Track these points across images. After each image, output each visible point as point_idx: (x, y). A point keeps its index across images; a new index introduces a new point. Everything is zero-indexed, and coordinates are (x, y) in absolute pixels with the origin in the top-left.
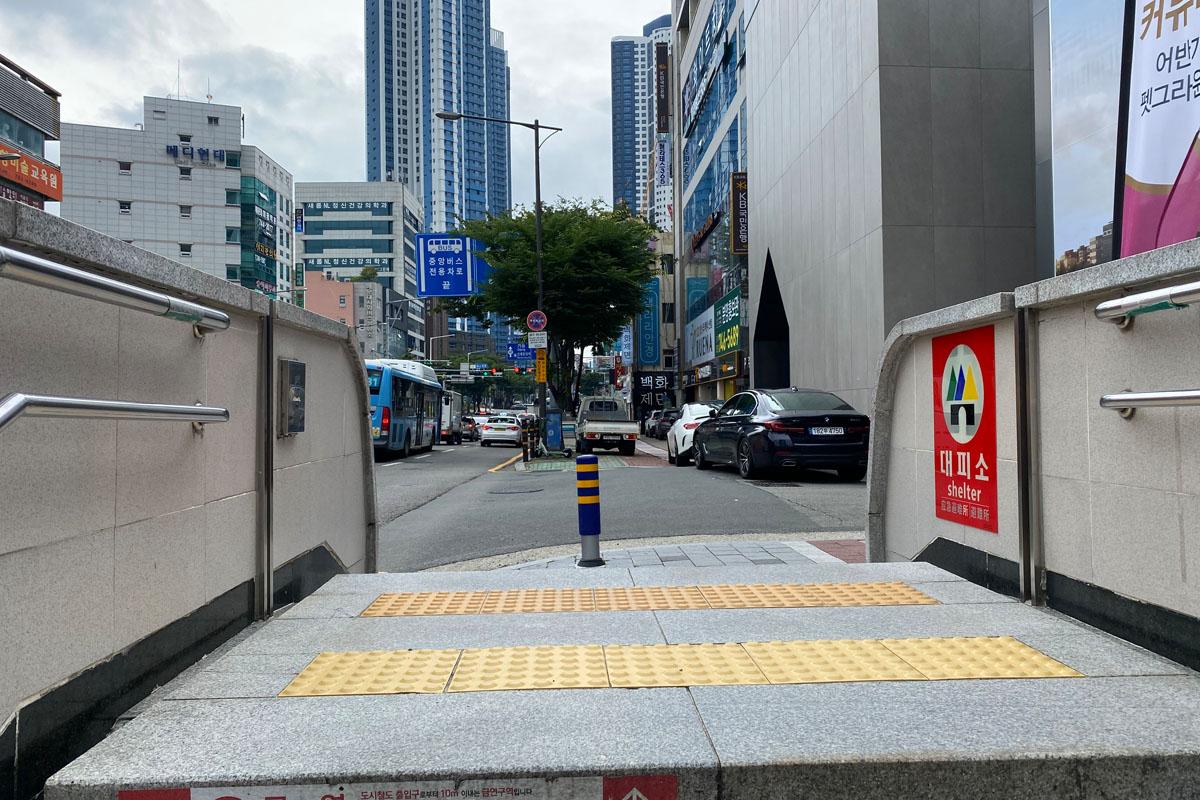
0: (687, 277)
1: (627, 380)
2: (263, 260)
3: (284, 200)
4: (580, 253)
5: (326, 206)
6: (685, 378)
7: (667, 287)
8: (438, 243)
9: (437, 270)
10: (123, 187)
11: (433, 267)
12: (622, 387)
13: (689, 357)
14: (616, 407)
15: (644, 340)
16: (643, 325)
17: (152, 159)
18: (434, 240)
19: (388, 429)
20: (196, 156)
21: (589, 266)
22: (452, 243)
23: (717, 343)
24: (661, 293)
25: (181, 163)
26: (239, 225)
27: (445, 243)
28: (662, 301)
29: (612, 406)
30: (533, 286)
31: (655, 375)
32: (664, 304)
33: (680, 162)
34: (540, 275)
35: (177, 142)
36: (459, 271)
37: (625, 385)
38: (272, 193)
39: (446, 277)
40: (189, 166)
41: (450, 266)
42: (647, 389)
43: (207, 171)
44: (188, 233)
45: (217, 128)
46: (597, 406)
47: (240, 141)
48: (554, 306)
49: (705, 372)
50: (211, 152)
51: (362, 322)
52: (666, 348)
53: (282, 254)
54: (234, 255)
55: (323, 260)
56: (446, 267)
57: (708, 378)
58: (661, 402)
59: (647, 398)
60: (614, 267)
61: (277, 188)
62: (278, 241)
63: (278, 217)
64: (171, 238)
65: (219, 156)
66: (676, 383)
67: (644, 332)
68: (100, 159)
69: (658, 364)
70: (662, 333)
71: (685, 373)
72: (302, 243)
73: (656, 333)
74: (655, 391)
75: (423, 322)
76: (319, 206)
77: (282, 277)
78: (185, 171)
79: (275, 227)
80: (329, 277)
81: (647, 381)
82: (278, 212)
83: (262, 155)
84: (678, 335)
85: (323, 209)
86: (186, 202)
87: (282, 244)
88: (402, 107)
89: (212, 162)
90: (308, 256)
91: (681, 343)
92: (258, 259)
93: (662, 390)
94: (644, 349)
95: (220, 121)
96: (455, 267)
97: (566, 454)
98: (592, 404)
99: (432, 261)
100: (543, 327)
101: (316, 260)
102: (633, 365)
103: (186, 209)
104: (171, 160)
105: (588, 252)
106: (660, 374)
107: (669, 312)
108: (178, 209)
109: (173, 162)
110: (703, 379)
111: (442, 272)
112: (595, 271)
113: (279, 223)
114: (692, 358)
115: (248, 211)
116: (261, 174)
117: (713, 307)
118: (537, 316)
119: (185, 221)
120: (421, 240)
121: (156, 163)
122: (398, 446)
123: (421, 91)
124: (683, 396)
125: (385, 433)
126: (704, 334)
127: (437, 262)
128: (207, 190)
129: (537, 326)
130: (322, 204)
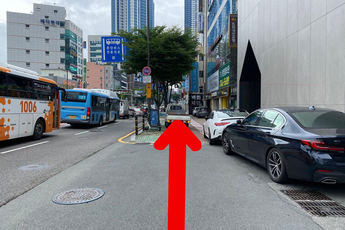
0: (208, 62)
1: (187, 97)
2: (73, 57)
3: (80, 38)
4: (166, 42)
5: (97, 42)
6: (207, 96)
7: (201, 65)
8: (110, 40)
9: (110, 52)
10: (27, 33)
11: (108, 50)
12: (185, 99)
13: (208, 89)
14: (181, 108)
15: (193, 83)
16: (193, 78)
17: (36, 24)
18: (109, 39)
19: (90, 116)
20: (50, 23)
21: (170, 47)
22: (116, 40)
23: (220, 84)
24: (199, 67)
25: (45, 25)
26: (64, 45)
27: (113, 40)
28: (199, 70)
29: (180, 108)
30: (145, 56)
31: (196, 95)
32: (200, 71)
33: (206, 21)
34: (148, 51)
35: (44, 18)
36: (119, 52)
37: (186, 98)
38: (76, 36)
39: (114, 54)
40: (48, 26)
41: (115, 50)
42: (194, 100)
43: (54, 28)
44: (48, 48)
45: (57, 14)
46: (174, 108)
47: (65, 18)
48: (154, 65)
49: (215, 94)
50: (55, 22)
51: (107, 77)
52: (200, 86)
53: (79, 55)
54: (63, 55)
55: (96, 59)
56: (113, 50)
57: (215, 97)
58: (198, 104)
59: (194, 103)
60: (181, 48)
61: (77, 34)
62: (78, 51)
63: (78, 44)
64: (43, 50)
65: (58, 23)
66: (203, 98)
67: (193, 81)
68: (19, 24)
69: (197, 91)
70: (199, 81)
71: (207, 95)
72: (90, 54)
73: (197, 81)
74: (196, 100)
75: (126, 78)
76: (95, 42)
77: (79, 62)
78: (47, 28)
79: (77, 47)
80: (97, 64)
81: (194, 97)
82: (78, 41)
83: (72, 23)
84: (205, 82)
85: (96, 43)
86: (47, 38)
87: (79, 52)
88: (122, 14)
89: (56, 25)
90: (92, 58)
91: (206, 84)
92: (71, 56)
93: (198, 100)
94: (193, 86)
95: (58, 12)
96: (117, 50)
97: (159, 129)
98: (171, 107)
99: (108, 48)
100: (149, 74)
101: (94, 59)
102: (189, 92)
103: (47, 40)
104: (42, 24)
105: (170, 41)
106: (198, 95)
107: (202, 74)
108: (45, 40)
109: (43, 25)
110: (214, 97)
111: (112, 52)
112: (173, 49)
113: (78, 45)
114: (209, 89)
115: (67, 42)
116: (72, 29)
117: (218, 70)
118: (147, 69)
119: (47, 44)
120: (104, 39)
121: (37, 25)
122: (95, 122)
123: (127, 9)
124: (206, 102)
125: (88, 118)
126: (215, 81)
127: (110, 48)
128: (54, 34)
129: (147, 73)
130: (96, 42)
